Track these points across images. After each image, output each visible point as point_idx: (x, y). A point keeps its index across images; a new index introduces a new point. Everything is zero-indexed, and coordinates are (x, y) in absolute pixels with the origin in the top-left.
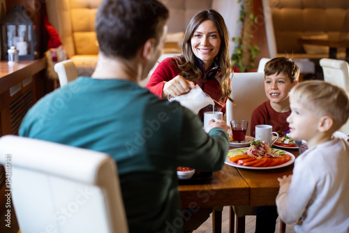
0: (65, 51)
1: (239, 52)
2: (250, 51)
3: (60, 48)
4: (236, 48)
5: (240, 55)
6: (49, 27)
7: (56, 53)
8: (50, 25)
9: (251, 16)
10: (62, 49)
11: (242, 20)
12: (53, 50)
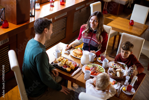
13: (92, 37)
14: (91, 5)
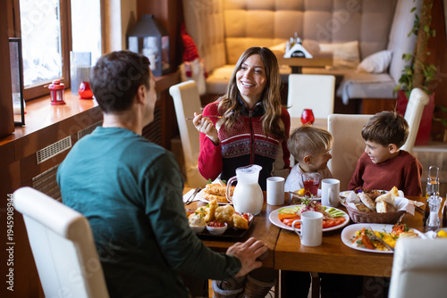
0: (202, 65)
1: (409, 73)
2: (422, 72)
3: (196, 61)
4: (406, 67)
5: (410, 76)
6: (185, 37)
7: (190, 67)
8: (186, 34)
9: (427, 29)
10: (200, 61)
11: (416, 33)
12: (187, 63)
13: (252, 132)
14: (174, 90)
